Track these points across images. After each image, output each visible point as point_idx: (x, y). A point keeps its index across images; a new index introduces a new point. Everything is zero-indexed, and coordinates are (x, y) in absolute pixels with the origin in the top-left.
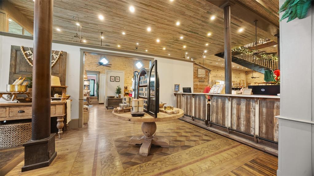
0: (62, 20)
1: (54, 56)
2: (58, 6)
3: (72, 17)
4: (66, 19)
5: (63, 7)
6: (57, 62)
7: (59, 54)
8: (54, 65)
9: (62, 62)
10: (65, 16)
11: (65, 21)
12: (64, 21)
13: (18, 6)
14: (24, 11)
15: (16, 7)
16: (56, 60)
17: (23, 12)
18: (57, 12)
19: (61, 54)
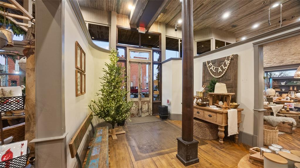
0: (253, 15)
1: (226, 62)
2: (242, 5)
3: (263, 3)
4: (256, 11)
5: (247, 3)
6: (228, 67)
7: (230, 59)
8: (226, 71)
9: (233, 67)
10: (255, 8)
11: (258, 13)
12: (255, 14)
13: (220, 27)
14: (224, 28)
15: (220, 29)
16: (228, 66)
17: (224, 30)
18: (245, 11)
19: (231, 58)
